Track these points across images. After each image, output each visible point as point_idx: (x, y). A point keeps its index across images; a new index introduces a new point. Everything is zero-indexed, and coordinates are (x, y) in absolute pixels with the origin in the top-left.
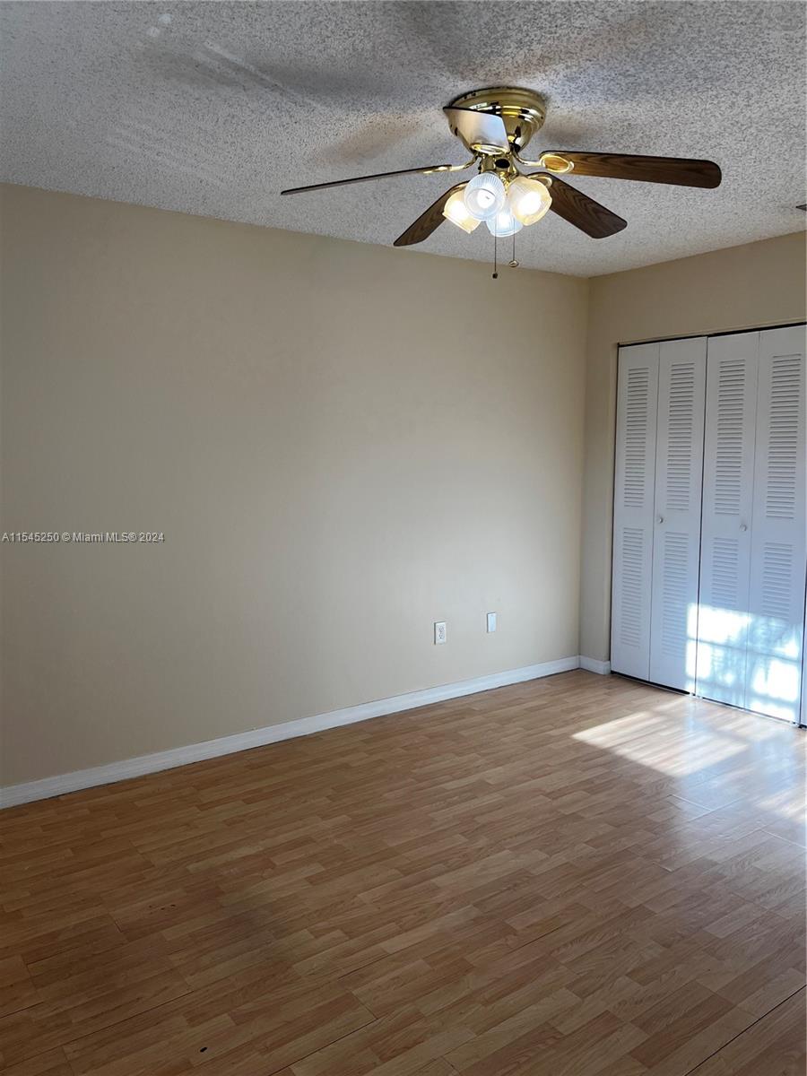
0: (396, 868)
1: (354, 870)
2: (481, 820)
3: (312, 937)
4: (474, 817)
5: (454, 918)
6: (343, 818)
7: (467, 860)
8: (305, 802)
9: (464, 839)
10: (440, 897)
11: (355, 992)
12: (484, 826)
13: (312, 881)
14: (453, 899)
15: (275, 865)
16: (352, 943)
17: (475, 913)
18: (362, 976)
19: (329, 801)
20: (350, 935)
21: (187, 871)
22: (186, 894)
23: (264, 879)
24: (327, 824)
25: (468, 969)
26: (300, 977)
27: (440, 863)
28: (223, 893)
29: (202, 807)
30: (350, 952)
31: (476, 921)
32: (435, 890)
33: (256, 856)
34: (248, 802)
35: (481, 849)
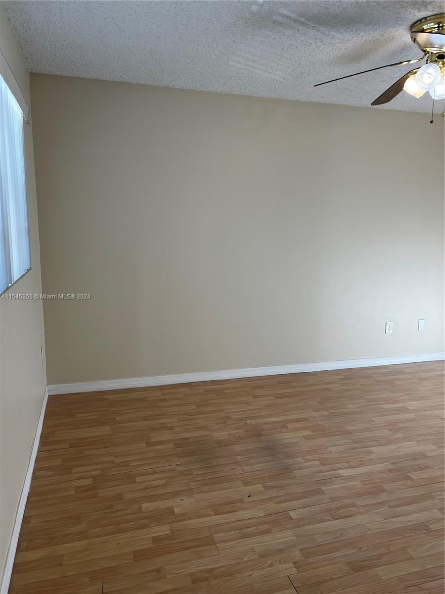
0: (351, 440)
1: (328, 436)
2: (401, 425)
3: (303, 461)
4: (396, 423)
5: (379, 467)
6: (326, 413)
7: (390, 442)
8: (306, 402)
9: (389, 433)
10: (372, 456)
11: (323, 488)
12: (402, 428)
13: (307, 438)
14: (379, 459)
15: (288, 427)
16: (323, 468)
17: (391, 467)
18: (328, 483)
19: (318, 404)
20: (323, 464)
21: (246, 423)
22: (245, 433)
23: (282, 432)
24: (317, 414)
25: (384, 491)
26: (296, 477)
27: (375, 441)
28: (262, 435)
29: (255, 397)
30: (322, 472)
31: (391, 470)
32: (371, 452)
33: (279, 422)
34: (277, 398)
35: (399, 438)
